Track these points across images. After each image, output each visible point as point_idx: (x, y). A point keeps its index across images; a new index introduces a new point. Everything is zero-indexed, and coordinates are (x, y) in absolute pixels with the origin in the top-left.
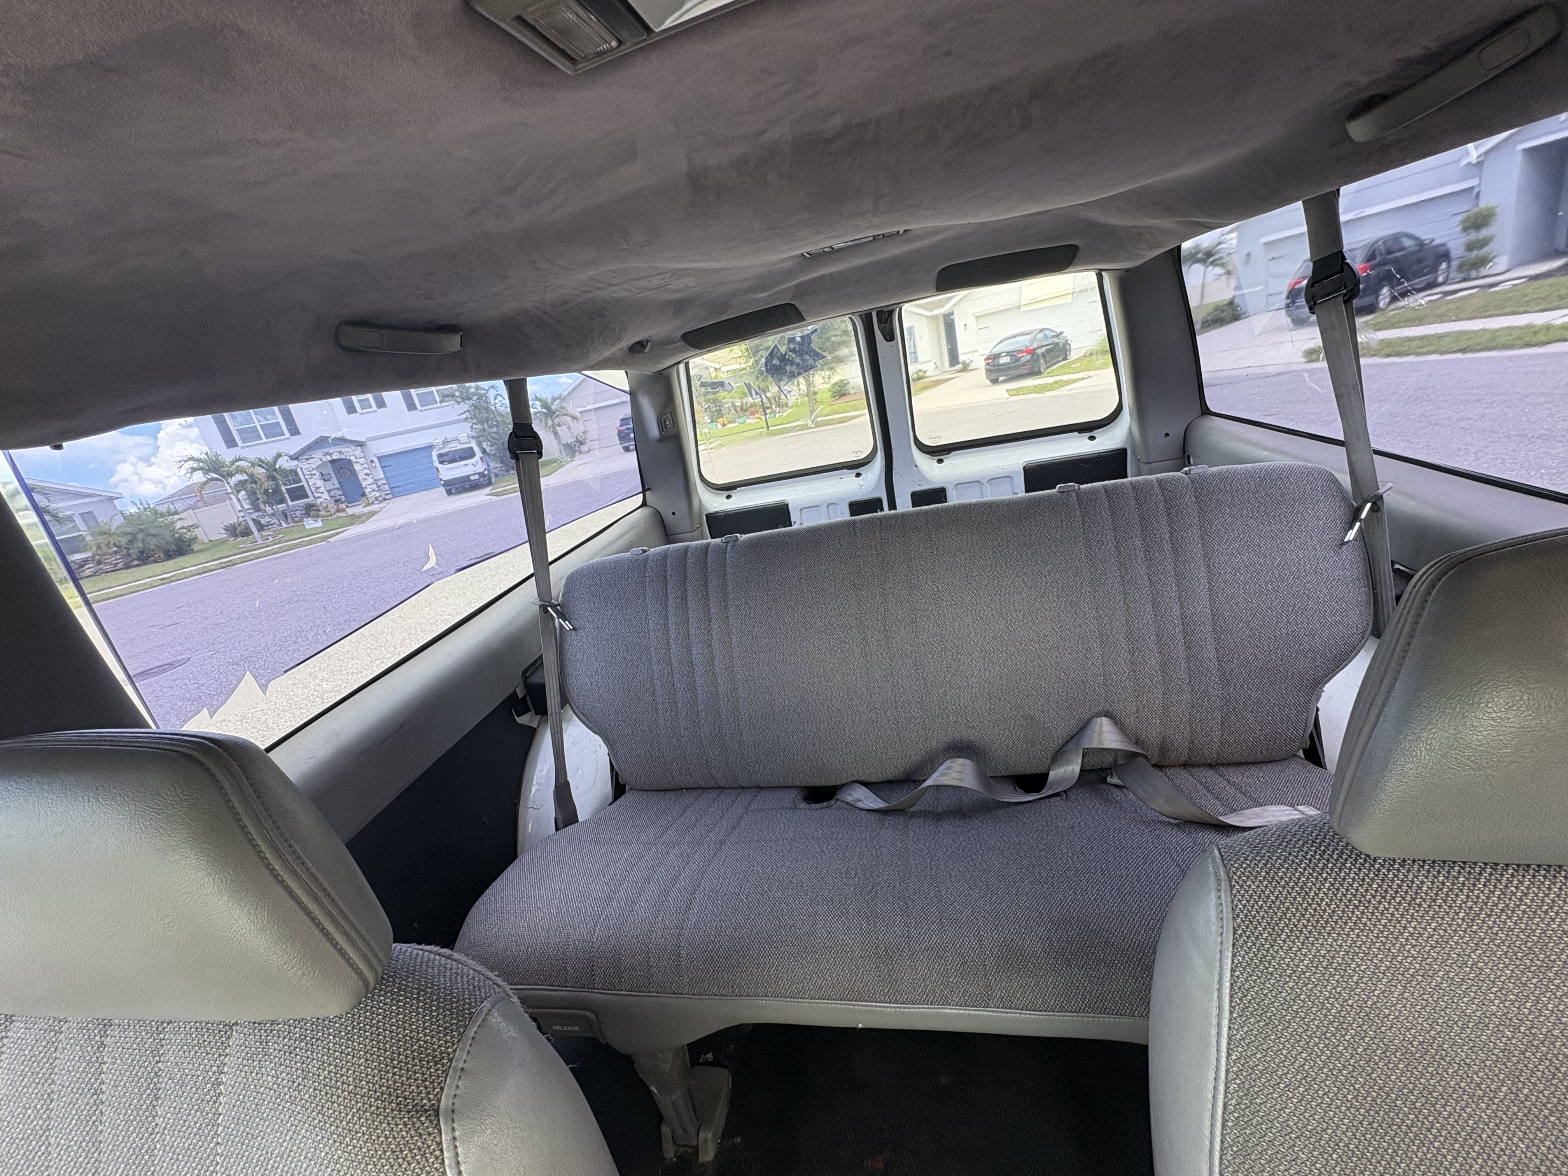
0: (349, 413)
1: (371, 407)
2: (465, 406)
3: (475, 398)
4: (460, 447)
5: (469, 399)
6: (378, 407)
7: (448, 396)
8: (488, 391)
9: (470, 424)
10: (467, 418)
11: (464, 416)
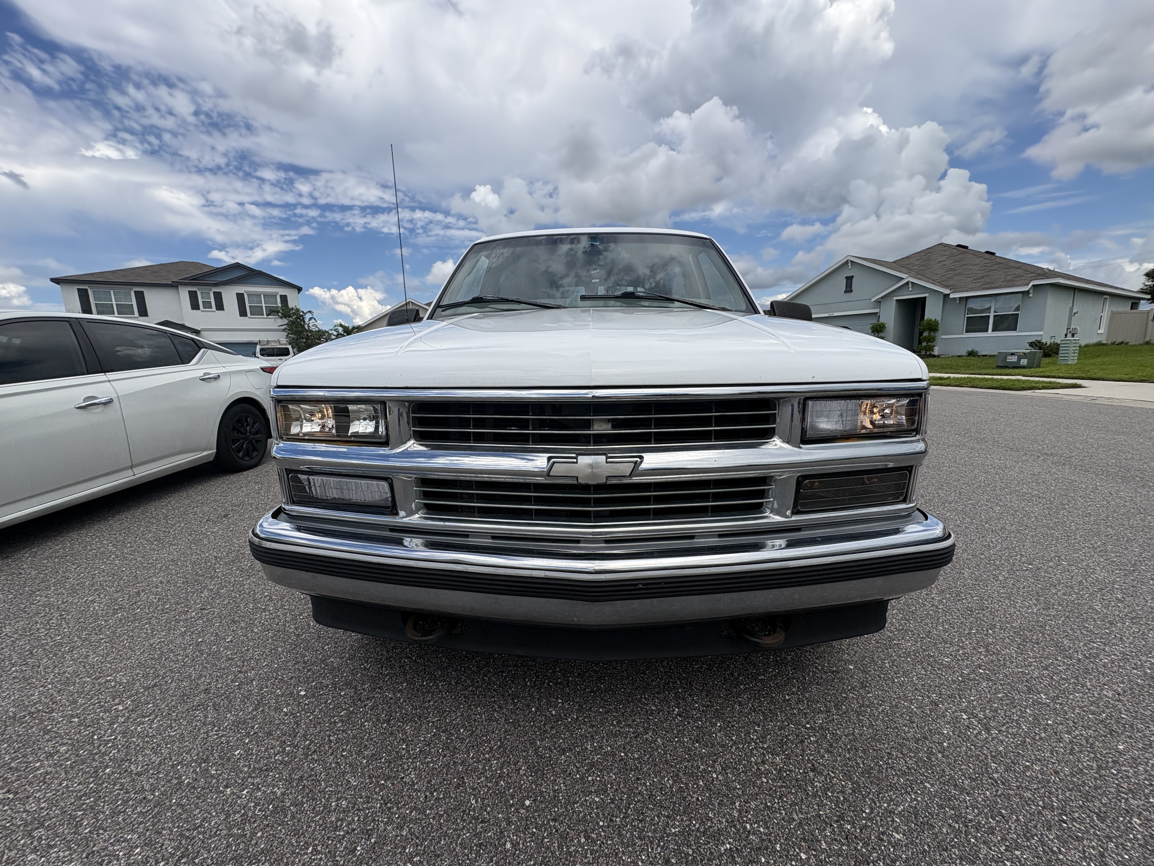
0: (193, 309)
1: (211, 308)
2: (285, 321)
3: (294, 317)
4: (279, 346)
5: (290, 317)
6: (217, 309)
7: (274, 311)
8: (305, 314)
9: (286, 334)
10: (286, 329)
11: (283, 327)
